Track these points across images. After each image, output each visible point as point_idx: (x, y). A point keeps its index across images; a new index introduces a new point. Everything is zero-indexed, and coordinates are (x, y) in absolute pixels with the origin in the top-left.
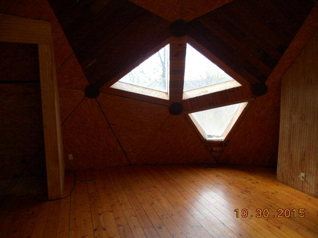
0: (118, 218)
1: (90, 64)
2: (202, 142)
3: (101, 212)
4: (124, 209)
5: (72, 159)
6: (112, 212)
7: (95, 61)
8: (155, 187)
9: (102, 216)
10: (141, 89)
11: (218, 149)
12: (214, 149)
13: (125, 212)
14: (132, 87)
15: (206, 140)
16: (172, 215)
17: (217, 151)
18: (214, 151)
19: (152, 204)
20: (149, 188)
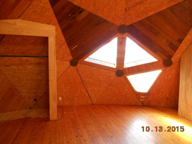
0: (88, 131)
1: (74, 48)
2: (134, 93)
3: (79, 128)
4: (91, 127)
5: (61, 99)
6: (85, 128)
7: (76, 46)
8: (108, 116)
9: (79, 130)
10: (101, 62)
11: (143, 97)
12: (141, 97)
13: (92, 128)
14: (95, 60)
15: (136, 91)
16: (118, 131)
17: (143, 98)
18: (141, 98)
19: (107, 125)
20: (104, 117)
